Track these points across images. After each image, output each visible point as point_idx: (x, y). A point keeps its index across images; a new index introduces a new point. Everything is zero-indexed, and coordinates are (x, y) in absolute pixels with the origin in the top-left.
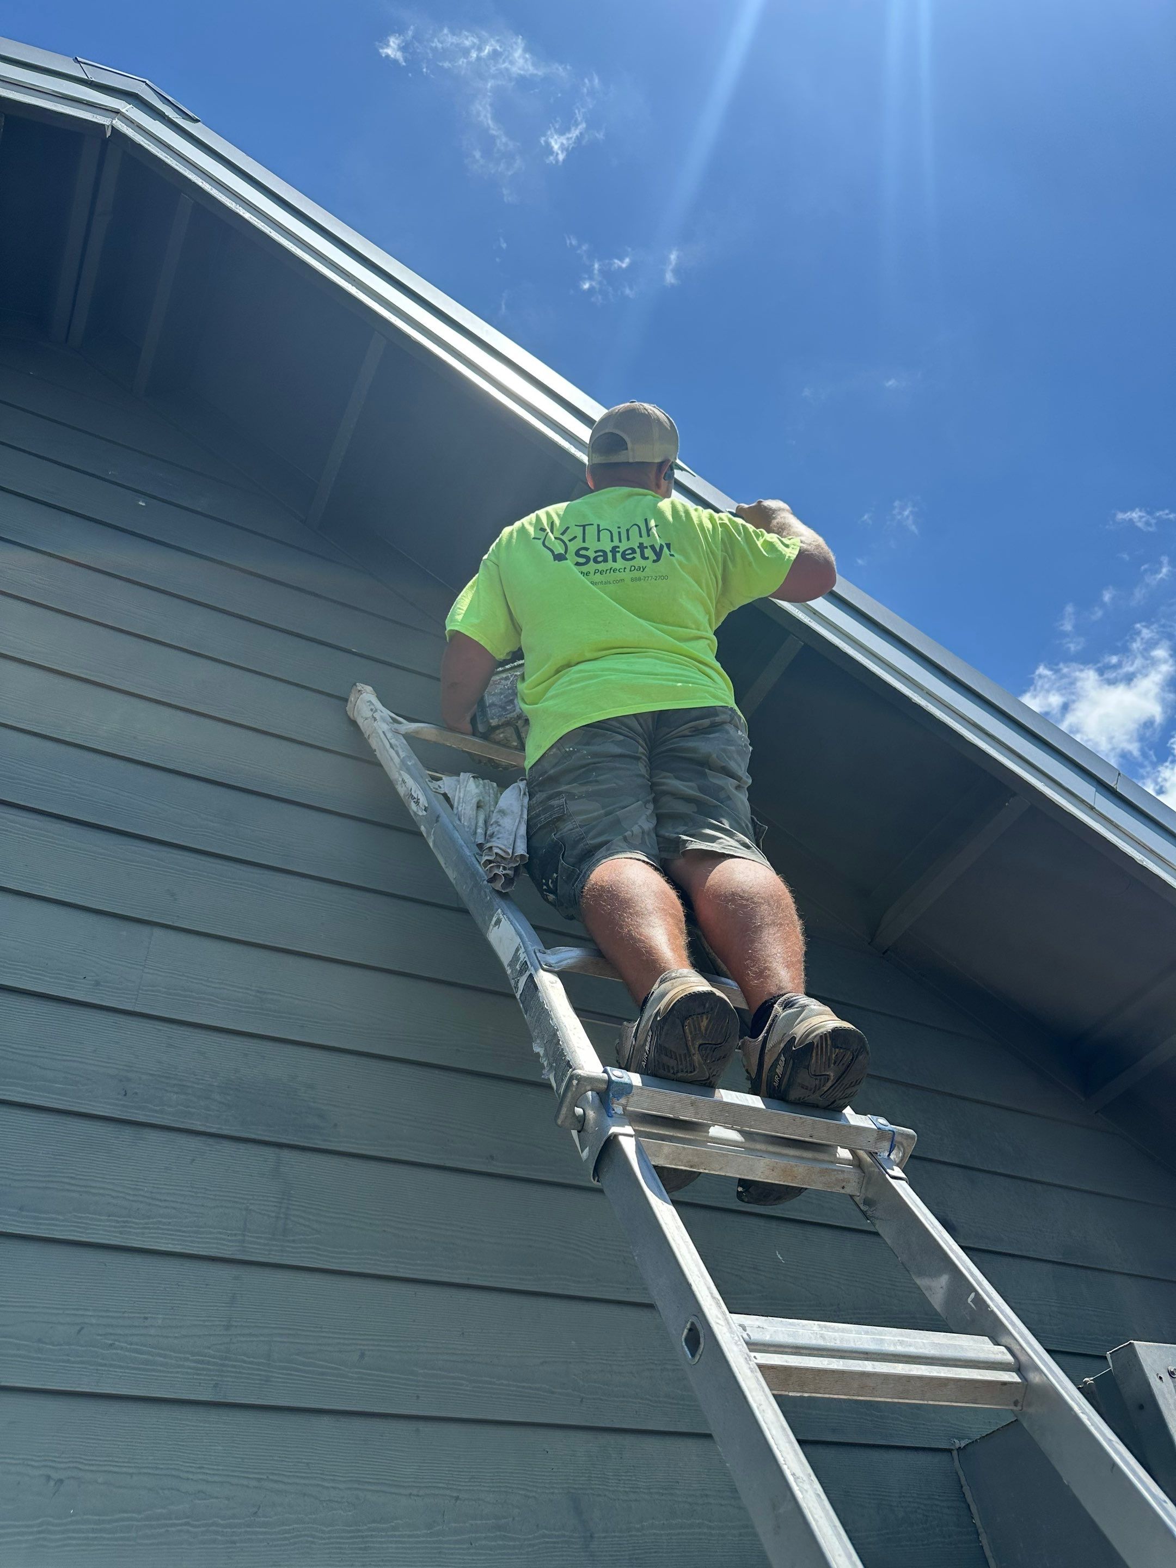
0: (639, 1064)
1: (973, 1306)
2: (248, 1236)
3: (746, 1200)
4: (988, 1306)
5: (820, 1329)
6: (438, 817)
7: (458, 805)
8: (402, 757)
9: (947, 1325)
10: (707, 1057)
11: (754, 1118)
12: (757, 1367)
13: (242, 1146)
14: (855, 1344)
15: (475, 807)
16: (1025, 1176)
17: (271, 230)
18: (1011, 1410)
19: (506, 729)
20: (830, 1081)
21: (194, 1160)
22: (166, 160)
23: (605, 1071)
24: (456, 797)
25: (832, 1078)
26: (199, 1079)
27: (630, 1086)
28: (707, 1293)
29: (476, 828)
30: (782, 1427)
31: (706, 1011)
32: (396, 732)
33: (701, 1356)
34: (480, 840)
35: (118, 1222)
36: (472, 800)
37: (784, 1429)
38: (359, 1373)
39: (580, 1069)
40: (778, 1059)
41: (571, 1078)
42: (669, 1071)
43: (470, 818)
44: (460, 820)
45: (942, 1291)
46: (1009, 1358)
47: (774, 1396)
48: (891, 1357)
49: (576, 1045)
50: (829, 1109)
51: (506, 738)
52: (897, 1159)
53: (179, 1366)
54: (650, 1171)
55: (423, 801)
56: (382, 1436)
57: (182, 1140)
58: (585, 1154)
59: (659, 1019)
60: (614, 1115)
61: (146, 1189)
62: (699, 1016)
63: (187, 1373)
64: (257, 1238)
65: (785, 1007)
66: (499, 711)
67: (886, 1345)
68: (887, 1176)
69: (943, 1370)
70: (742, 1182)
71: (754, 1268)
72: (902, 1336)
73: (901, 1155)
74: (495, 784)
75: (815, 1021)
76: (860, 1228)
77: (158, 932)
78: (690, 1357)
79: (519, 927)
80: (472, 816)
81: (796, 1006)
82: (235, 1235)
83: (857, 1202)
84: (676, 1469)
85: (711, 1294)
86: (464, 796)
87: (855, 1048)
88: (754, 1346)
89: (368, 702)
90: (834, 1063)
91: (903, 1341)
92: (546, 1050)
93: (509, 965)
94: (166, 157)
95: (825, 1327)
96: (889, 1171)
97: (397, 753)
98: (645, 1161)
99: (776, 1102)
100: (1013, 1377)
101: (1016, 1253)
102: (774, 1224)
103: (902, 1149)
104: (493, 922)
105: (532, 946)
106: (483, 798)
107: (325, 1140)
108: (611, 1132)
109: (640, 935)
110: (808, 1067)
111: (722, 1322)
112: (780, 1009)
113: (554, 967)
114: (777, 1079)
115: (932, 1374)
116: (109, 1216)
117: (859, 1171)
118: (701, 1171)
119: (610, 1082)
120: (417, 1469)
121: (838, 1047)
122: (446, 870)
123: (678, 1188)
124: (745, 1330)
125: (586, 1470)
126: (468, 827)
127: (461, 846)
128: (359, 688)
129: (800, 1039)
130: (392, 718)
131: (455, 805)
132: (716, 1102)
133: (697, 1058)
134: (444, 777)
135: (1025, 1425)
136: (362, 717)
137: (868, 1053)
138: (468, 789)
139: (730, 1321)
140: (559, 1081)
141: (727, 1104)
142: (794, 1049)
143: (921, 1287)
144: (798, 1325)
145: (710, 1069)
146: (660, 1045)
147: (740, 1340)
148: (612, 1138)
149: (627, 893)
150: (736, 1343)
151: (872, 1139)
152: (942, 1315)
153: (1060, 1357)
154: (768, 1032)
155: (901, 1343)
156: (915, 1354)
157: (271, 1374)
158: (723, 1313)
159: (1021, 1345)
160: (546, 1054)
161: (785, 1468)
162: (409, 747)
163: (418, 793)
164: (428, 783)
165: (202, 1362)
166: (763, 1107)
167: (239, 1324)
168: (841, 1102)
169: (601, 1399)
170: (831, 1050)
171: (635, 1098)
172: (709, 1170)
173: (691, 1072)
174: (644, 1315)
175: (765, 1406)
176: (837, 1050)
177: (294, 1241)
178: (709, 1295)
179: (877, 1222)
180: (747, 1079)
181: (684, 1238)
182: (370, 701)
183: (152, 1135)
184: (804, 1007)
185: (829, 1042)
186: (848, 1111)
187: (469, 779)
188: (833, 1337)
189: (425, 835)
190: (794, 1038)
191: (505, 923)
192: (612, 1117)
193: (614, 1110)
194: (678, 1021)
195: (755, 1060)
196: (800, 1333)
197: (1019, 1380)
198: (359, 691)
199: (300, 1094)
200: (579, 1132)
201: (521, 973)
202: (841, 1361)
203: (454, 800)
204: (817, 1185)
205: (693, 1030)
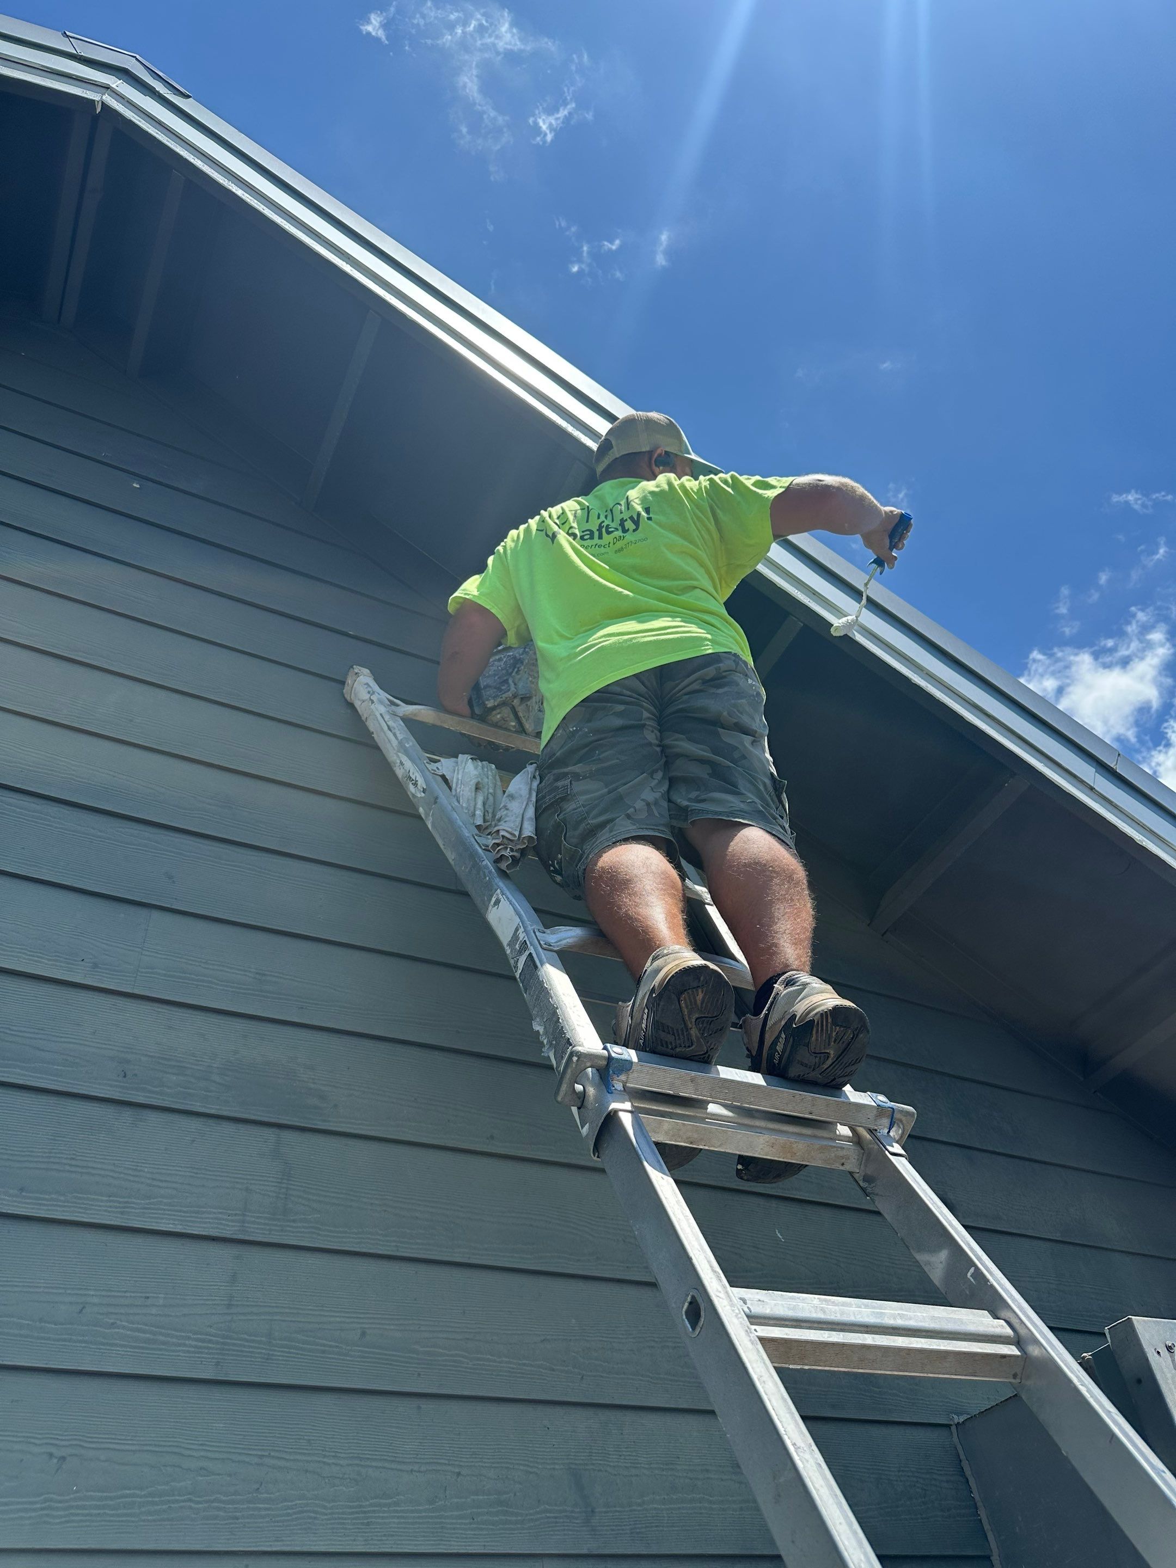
0: (637, 1042)
1: (972, 1280)
2: (248, 1216)
3: (745, 1178)
4: (988, 1281)
5: (819, 1303)
6: (437, 798)
7: (457, 785)
8: (400, 738)
9: (946, 1299)
10: (704, 1030)
11: (753, 1095)
12: (757, 1339)
13: (241, 1126)
14: (855, 1317)
15: (474, 788)
16: (1023, 1156)
17: (265, 208)
18: (1010, 1382)
19: (503, 709)
20: (830, 1059)
21: (194, 1141)
22: (157, 136)
23: (605, 1048)
24: (454, 779)
25: (832, 1056)
26: (199, 1061)
27: (631, 1062)
28: (708, 1266)
29: (475, 810)
30: (783, 1398)
31: (700, 985)
32: (394, 714)
33: (701, 1328)
34: (479, 821)
35: (120, 1202)
36: (470, 781)
37: (785, 1400)
38: (360, 1351)
39: (580, 1046)
40: (778, 1037)
41: (572, 1054)
42: (667, 1047)
43: (468, 800)
44: (459, 802)
45: (941, 1266)
46: (1008, 1331)
47: (775, 1367)
48: (892, 1331)
49: (575, 1023)
50: (829, 1086)
51: (503, 719)
52: (896, 1136)
53: (180, 1345)
54: (650, 1147)
55: (421, 782)
56: (383, 1413)
57: (184, 1122)
58: (585, 1131)
59: (654, 995)
60: (614, 1091)
61: (146, 1170)
62: (694, 990)
63: (188, 1352)
64: (258, 1217)
65: (787, 985)
66: (494, 692)
67: (886, 1319)
68: (887, 1152)
69: (943, 1343)
70: (742, 1159)
71: (754, 1247)
72: (901, 1309)
73: (900, 1132)
74: (493, 766)
75: (815, 999)
76: (859, 1207)
77: (156, 914)
78: (691, 1330)
79: (519, 907)
80: (470, 798)
81: (797, 984)
82: (236, 1215)
83: (857, 1178)
84: (677, 1445)
85: (711, 1267)
86: (462, 777)
87: (856, 1027)
88: (754, 1319)
89: (365, 684)
90: (835, 1042)
91: (903, 1314)
92: (545, 1028)
93: (509, 945)
94: (157, 133)
95: (826, 1300)
96: (889, 1148)
97: (395, 735)
98: (645, 1137)
99: (776, 1079)
100: (1013, 1350)
101: (1015, 1231)
102: (774, 1204)
103: (902, 1127)
104: (492, 903)
105: (531, 926)
106: (482, 779)
107: (324, 1121)
108: (610, 1108)
109: (638, 914)
110: (807, 1045)
111: (722, 1295)
112: (781, 988)
113: (554, 946)
114: (777, 1056)
115: (931, 1347)
116: (110, 1196)
117: (859, 1148)
118: (701, 1147)
119: (610, 1058)
120: (418, 1445)
121: (838, 1025)
122: (445, 851)
123: (680, 1164)
124: (745, 1302)
125: (586, 1446)
126: (467, 808)
127: (460, 827)
128: (356, 671)
129: (800, 1017)
130: (389, 700)
131: (454, 786)
132: (715, 1079)
133: (694, 1032)
134: (442, 759)
135: (1023, 1397)
136: (359, 699)
137: (868, 1032)
138: (466, 770)
139: (731, 1294)
140: (559, 1058)
141: (726, 1080)
142: (794, 1026)
143: (920, 1262)
144: (799, 1298)
145: (708, 1042)
146: (657, 1022)
147: (740, 1313)
148: (612, 1114)
149: (626, 875)
150: (736, 1316)
151: (872, 1115)
152: (942, 1291)
153: (1061, 1334)
154: (769, 1010)
155: (901, 1316)
156: (915, 1328)
157: (271, 1353)
158: (724, 1287)
159: (1020, 1319)
160: (546, 1033)
161: (785, 1438)
162: (406, 729)
163: (416, 775)
164: (427, 764)
165: (203, 1341)
166: (764, 1084)
167: (240, 1303)
168: (841, 1080)
169: (602, 1377)
170: (831, 1028)
171: (635, 1075)
172: (709, 1146)
173: (689, 1047)
174: (646, 1293)
175: (766, 1377)
176: (838, 1028)
177: (294, 1221)
178: (709, 1268)
179: (876, 1198)
180: (748, 1056)
181: (684, 1212)
182: (367, 684)
183: (153, 1117)
184: (805, 985)
185: (830, 1020)
186: (848, 1089)
187: (467, 760)
188: (833, 1310)
189: (423, 816)
190: (794, 1016)
191: (504, 903)
192: (612, 1093)
193: (614, 1087)
194: (673, 996)
195: (756, 1038)
196: (801, 1307)
197: (1019, 1353)
198: (356, 673)
199: (299, 1075)
200: (579, 1108)
201: (520, 952)
202: (842, 1334)
203: (452, 781)
204: (816, 1161)
205: (689, 1003)
